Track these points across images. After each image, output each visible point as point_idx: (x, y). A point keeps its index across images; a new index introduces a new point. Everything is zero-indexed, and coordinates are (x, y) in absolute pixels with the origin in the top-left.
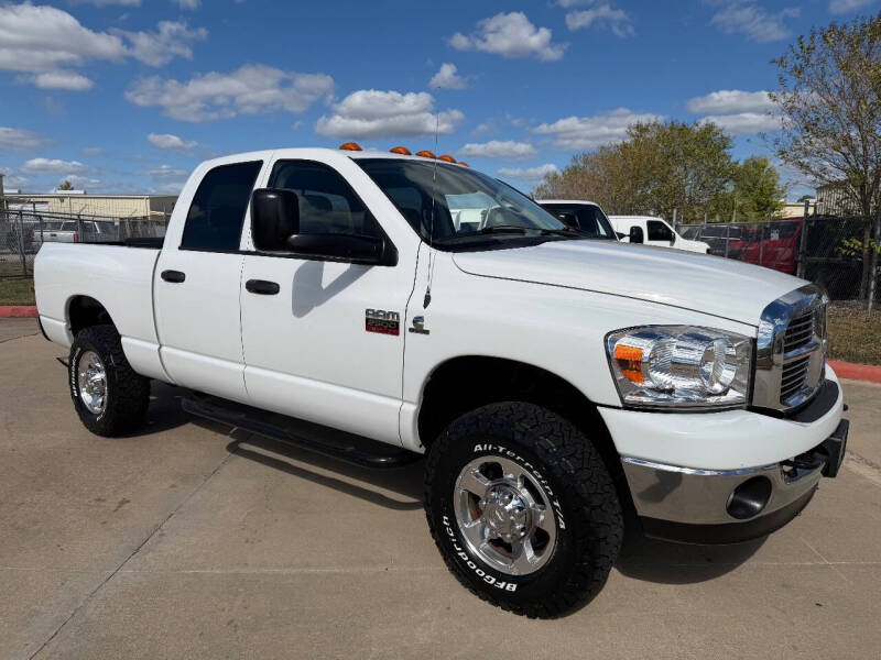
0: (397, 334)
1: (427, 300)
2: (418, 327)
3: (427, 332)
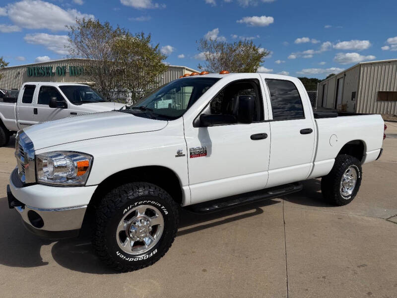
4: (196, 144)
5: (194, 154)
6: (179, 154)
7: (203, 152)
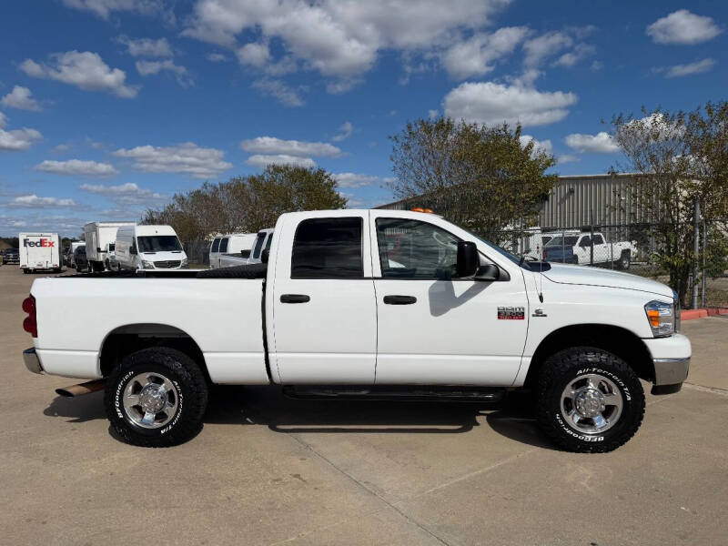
0: (523, 318)
1: (541, 298)
2: (539, 314)
3: (545, 316)
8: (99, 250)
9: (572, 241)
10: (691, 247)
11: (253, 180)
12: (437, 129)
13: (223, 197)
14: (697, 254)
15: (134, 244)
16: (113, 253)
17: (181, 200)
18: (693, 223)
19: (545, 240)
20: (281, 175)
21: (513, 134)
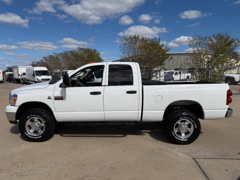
4: (58, 94)
5: (57, 99)
6: (49, 98)
7: (61, 98)
8: (19, 75)
9: (173, 73)
10: (208, 75)
11: (71, 52)
12: (134, 38)
13: (60, 58)
14: (209, 77)
15: (34, 73)
16: (25, 76)
17: (45, 58)
18: (208, 69)
19: (165, 73)
20: (81, 51)
21: (158, 41)
